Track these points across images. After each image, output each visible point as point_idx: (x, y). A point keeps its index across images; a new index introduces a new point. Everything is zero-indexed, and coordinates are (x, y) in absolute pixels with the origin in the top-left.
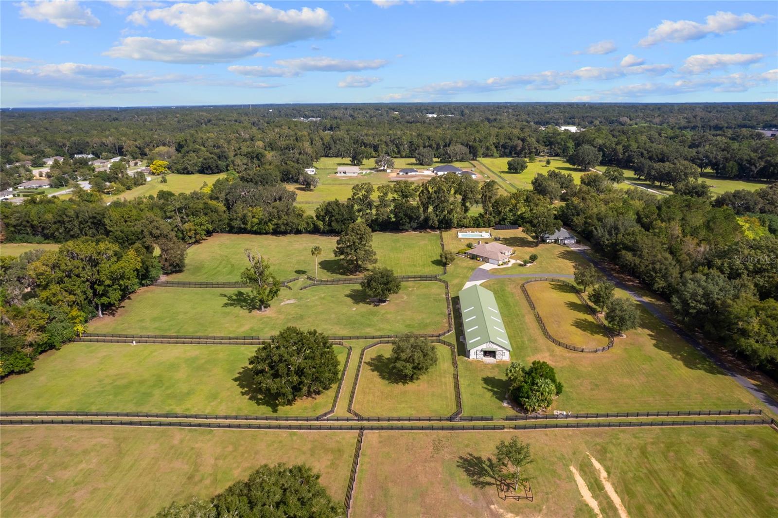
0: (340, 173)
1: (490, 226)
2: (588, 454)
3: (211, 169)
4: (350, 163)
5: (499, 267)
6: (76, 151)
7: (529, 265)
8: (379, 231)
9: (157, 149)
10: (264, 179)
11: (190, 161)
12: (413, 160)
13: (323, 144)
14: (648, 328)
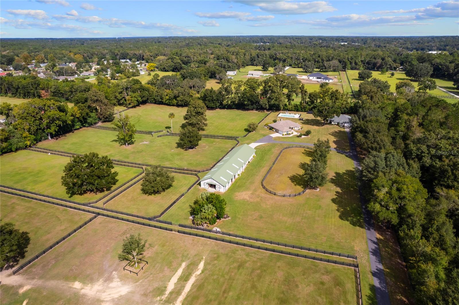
0: (250, 75)
1: (305, 111)
2: (204, 257)
3: (177, 69)
4: (262, 69)
5: (283, 136)
6: (122, 58)
7: (303, 137)
8: (236, 109)
9: (158, 58)
10: (191, 75)
11: (167, 64)
12: (301, 70)
13: (251, 58)
14: (340, 187)
